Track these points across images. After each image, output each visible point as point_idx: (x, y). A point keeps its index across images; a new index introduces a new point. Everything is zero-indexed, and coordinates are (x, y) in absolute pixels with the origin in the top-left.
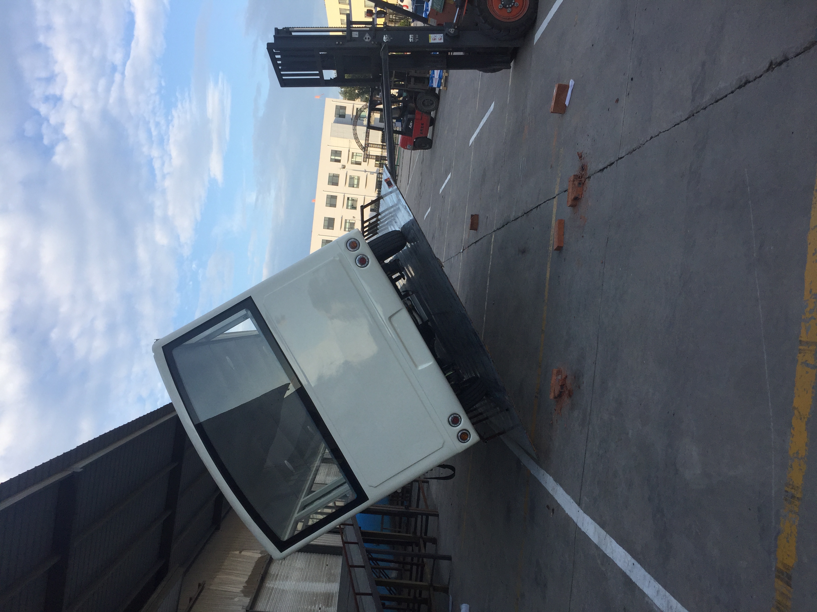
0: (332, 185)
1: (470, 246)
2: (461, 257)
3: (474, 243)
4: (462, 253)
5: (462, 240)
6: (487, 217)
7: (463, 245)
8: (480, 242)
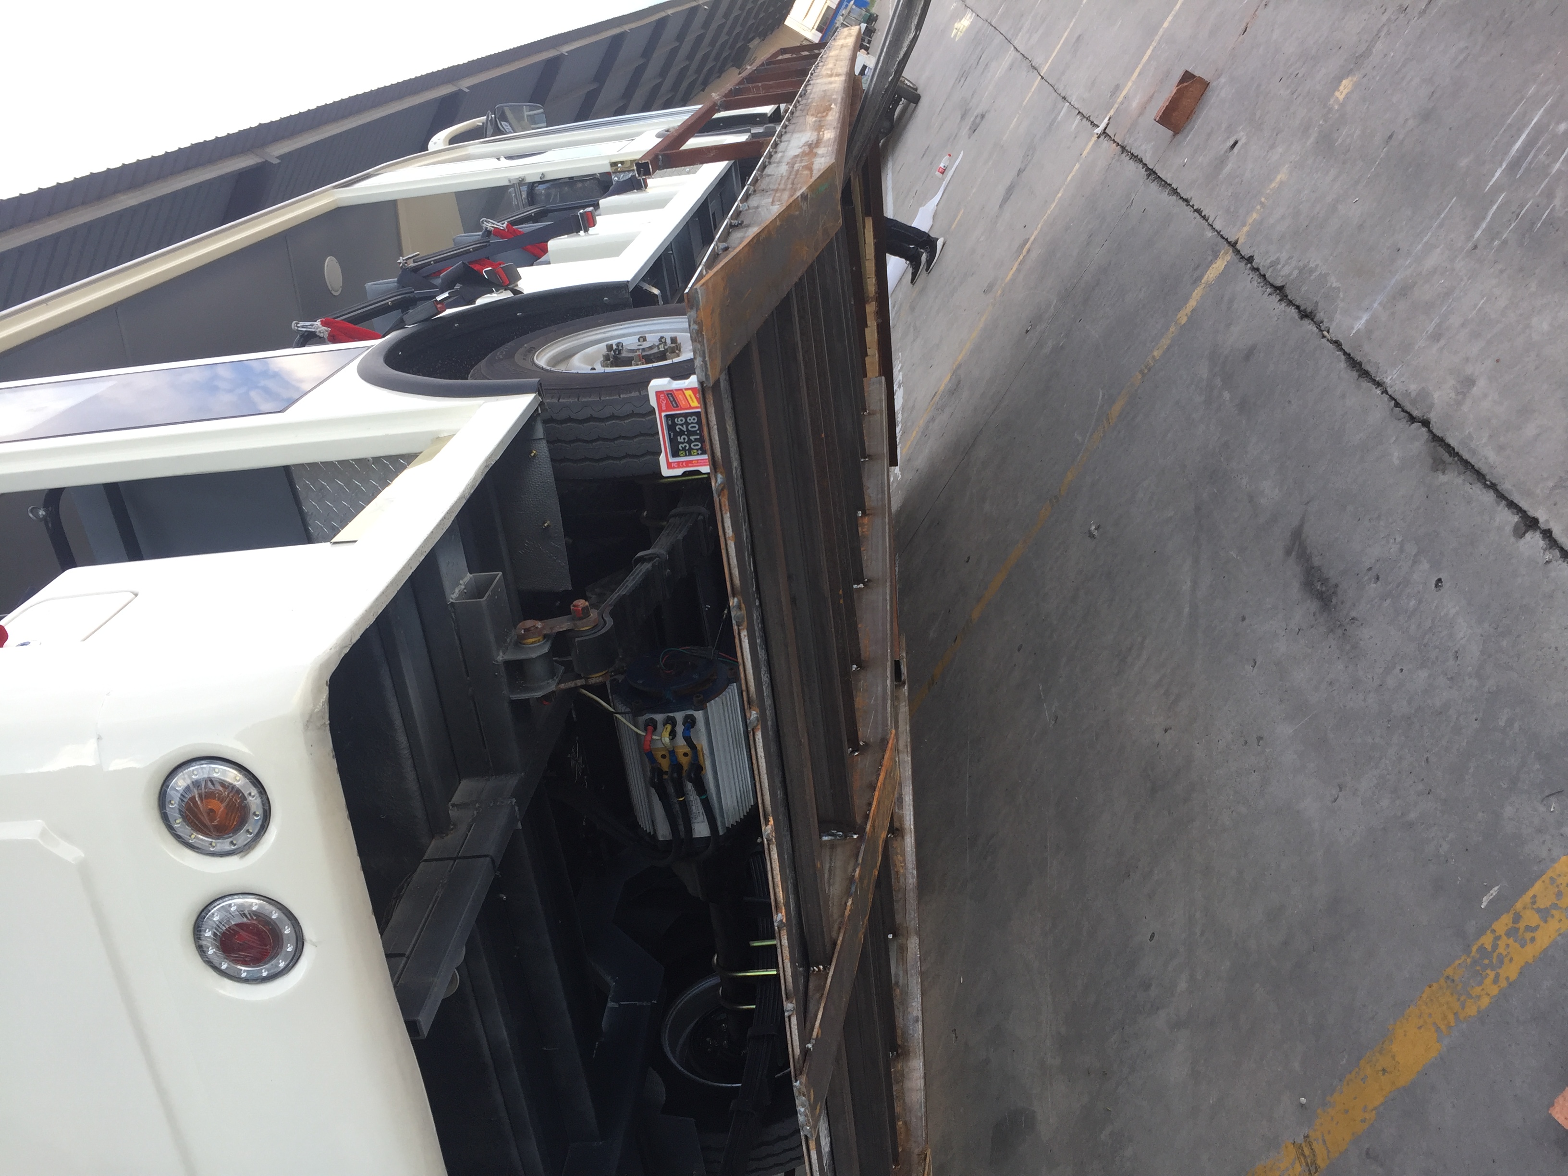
1: (1128, 155)
2: (1087, 144)
3: (1146, 165)
4: (1095, 138)
5: (1117, 88)
6: (1236, 143)
7: (1112, 113)
8: (1165, 197)
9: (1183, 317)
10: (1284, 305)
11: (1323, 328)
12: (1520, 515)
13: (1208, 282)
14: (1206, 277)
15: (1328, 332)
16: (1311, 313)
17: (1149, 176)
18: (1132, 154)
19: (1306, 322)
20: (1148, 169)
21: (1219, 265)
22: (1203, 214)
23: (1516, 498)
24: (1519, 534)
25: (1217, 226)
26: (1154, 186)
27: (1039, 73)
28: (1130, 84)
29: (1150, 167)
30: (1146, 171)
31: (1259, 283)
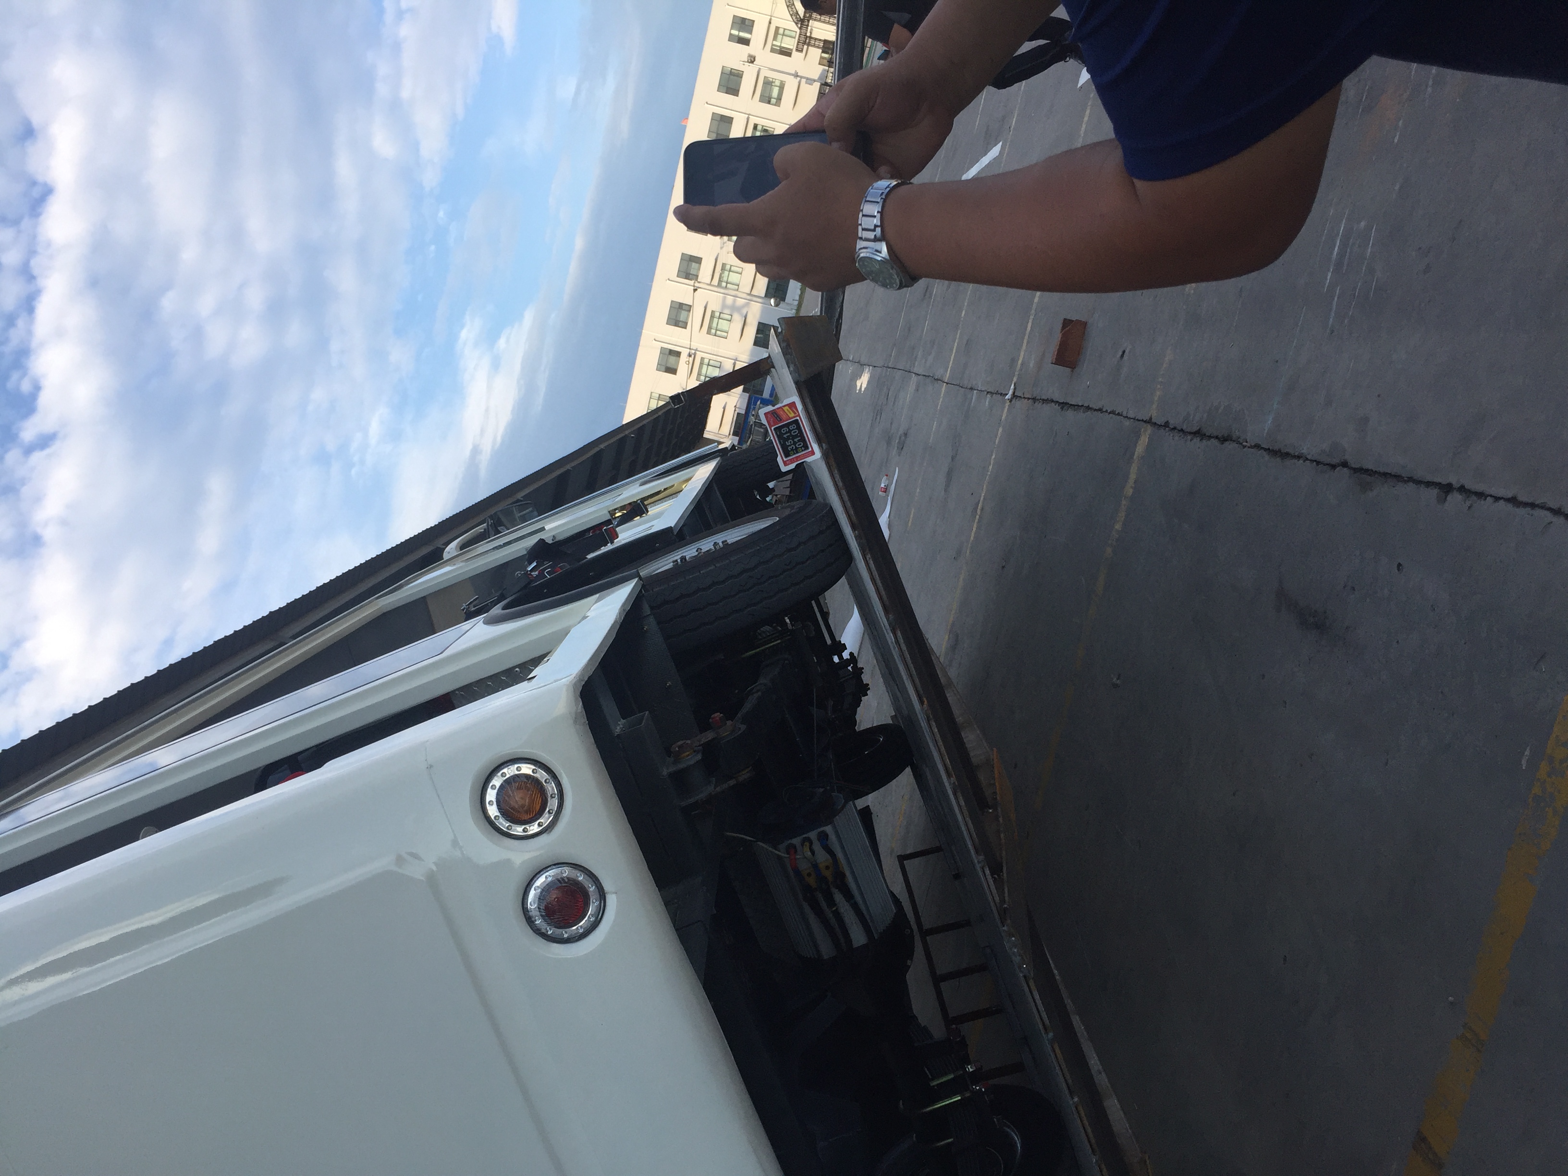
0: (726, 93)
1: (1040, 402)
2: (1003, 411)
3: (1057, 402)
4: (1008, 404)
5: (1014, 361)
6: (1124, 352)
7: (1015, 379)
8: (1081, 415)
9: (1129, 491)
10: (1204, 441)
11: (1241, 441)
12: (1438, 487)
13: (1138, 456)
14: (1136, 453)
15: (1247, 442)
16: (1228, 436)
17: (1062, 408)
18: (1043, 400)
19: (1227, 443)
20: (1060, 404)
21: (1144, 440)
22: (1117, 413)
23: (1429, 478)
24: (1442, 500)
25: (1131, 414)
26: (1070, 414)
27: (943, 382)
28: (1022, 353)
29: (1061, 401)
30: (1059, 406)
31: (1180, 436)
